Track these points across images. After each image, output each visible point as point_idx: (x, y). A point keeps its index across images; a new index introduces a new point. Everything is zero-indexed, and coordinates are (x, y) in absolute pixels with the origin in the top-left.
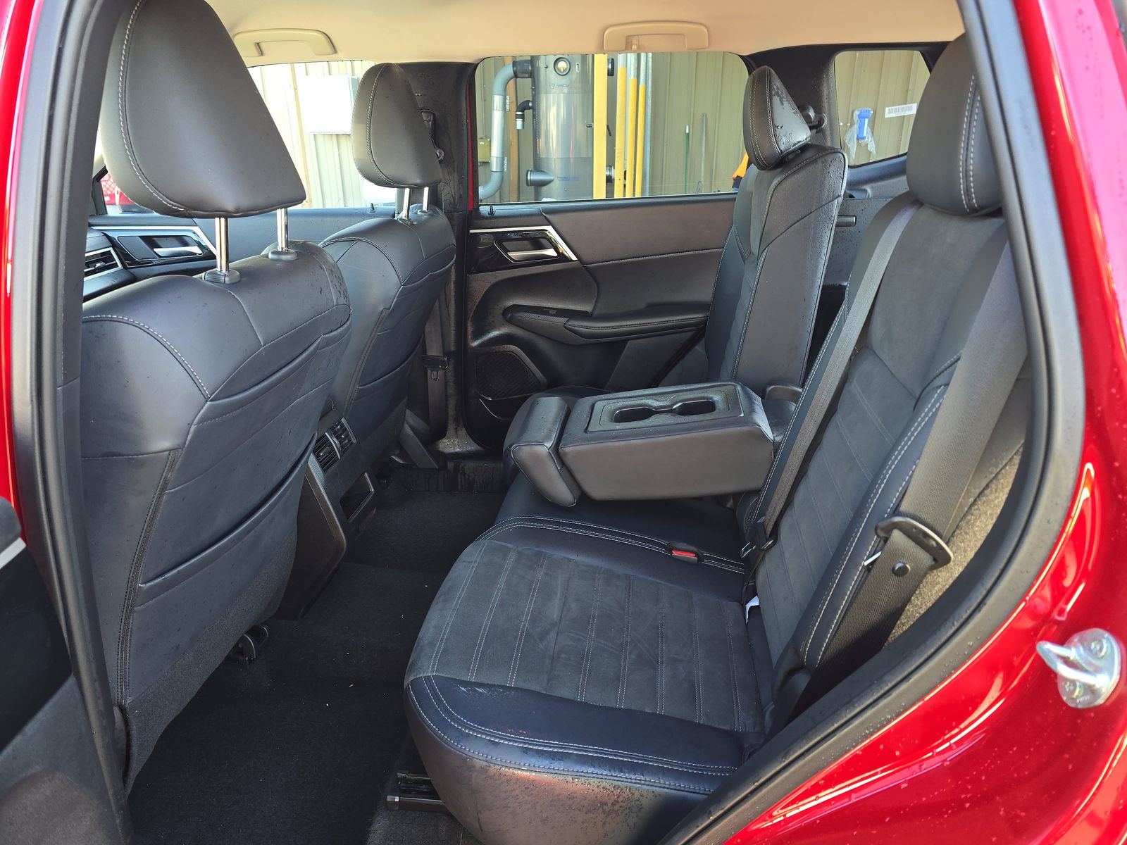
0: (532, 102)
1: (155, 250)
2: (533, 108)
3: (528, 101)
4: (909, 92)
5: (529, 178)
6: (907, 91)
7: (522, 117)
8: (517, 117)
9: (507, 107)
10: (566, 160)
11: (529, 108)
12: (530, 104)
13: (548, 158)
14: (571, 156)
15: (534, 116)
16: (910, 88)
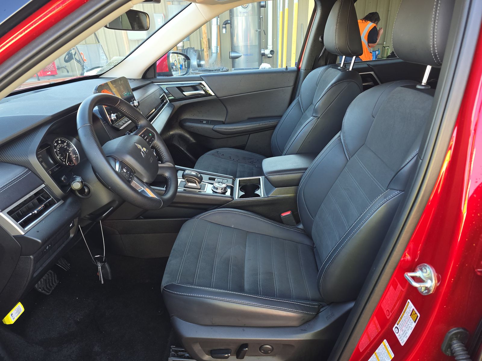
0: (230, 20)
1: (183, 93)
2: (230, 23)
3: (228, 20)
4: (389, 12)
5: (231, 55)
6: (388, 11)
7: (225, 28)
8: (223, 28)
9: (219, 23)
10: (246, 46)
11: (229, 23)
12: (229, 22)
13: (238, 46)
14: (249, 44)
15: (231, 27)
16: (389, 10)
